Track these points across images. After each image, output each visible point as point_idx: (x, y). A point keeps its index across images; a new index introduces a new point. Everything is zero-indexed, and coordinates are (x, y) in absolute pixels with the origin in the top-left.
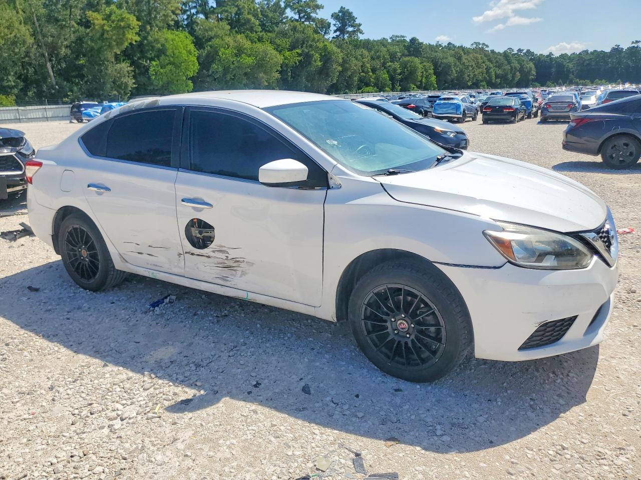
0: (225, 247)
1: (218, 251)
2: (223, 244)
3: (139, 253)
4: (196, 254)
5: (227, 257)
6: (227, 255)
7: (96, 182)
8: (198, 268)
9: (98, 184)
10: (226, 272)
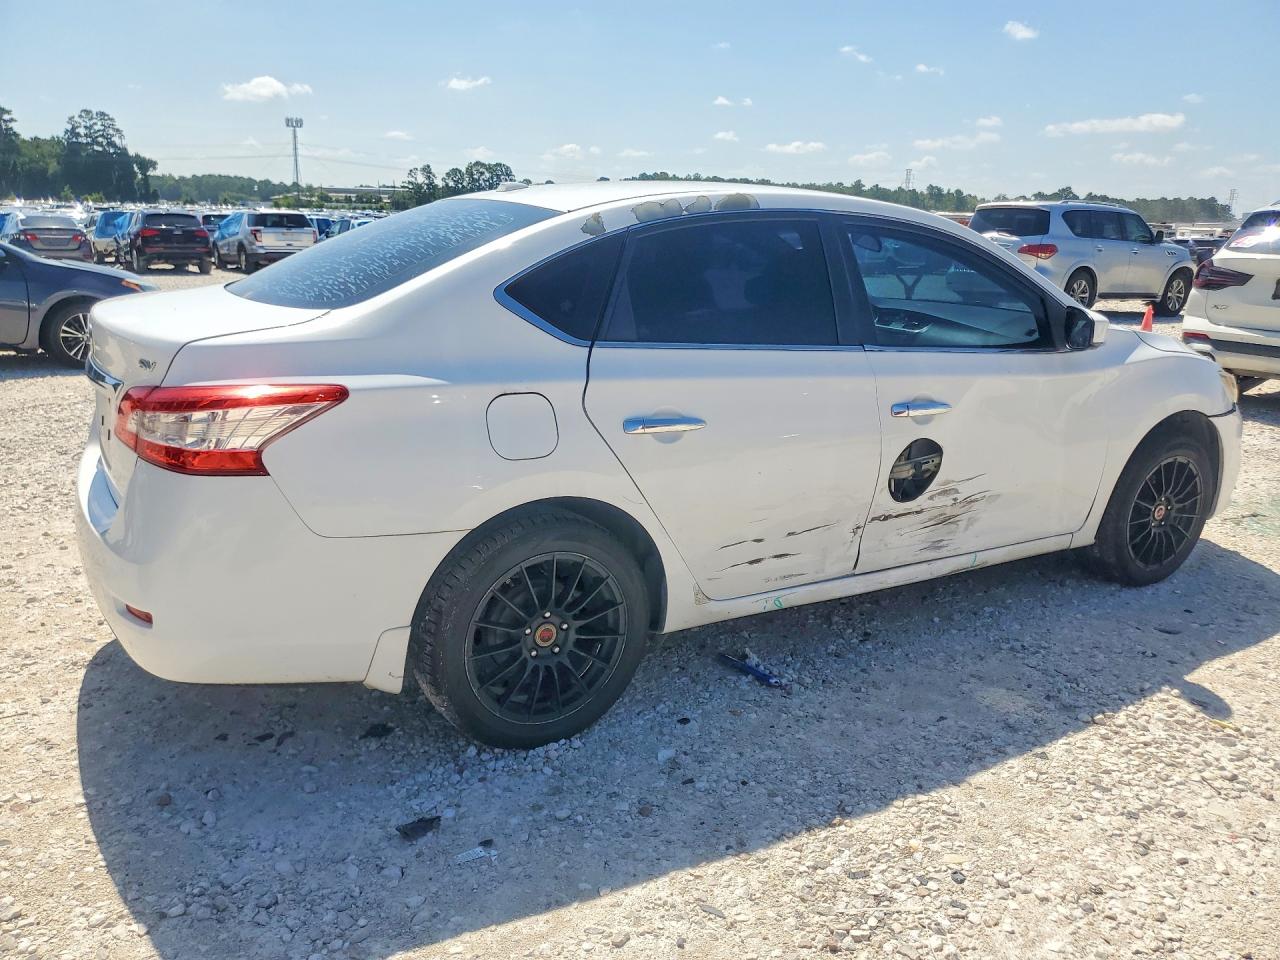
0: (953, 481)
1: (939, 494)
2: (950, 478)
3: (751, 563)
4: (894, 514)
5: (955, 499)
6: (955, 496)
7: (646, 409)
8: (886, 545)
9: (656, 414)
10: (941, 532)
